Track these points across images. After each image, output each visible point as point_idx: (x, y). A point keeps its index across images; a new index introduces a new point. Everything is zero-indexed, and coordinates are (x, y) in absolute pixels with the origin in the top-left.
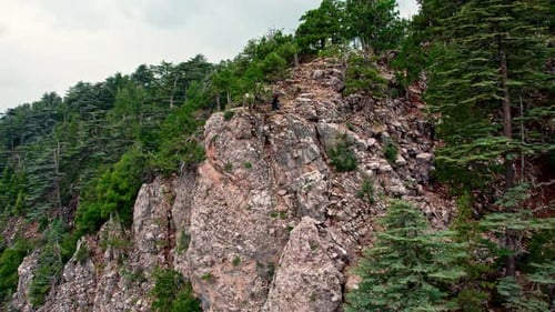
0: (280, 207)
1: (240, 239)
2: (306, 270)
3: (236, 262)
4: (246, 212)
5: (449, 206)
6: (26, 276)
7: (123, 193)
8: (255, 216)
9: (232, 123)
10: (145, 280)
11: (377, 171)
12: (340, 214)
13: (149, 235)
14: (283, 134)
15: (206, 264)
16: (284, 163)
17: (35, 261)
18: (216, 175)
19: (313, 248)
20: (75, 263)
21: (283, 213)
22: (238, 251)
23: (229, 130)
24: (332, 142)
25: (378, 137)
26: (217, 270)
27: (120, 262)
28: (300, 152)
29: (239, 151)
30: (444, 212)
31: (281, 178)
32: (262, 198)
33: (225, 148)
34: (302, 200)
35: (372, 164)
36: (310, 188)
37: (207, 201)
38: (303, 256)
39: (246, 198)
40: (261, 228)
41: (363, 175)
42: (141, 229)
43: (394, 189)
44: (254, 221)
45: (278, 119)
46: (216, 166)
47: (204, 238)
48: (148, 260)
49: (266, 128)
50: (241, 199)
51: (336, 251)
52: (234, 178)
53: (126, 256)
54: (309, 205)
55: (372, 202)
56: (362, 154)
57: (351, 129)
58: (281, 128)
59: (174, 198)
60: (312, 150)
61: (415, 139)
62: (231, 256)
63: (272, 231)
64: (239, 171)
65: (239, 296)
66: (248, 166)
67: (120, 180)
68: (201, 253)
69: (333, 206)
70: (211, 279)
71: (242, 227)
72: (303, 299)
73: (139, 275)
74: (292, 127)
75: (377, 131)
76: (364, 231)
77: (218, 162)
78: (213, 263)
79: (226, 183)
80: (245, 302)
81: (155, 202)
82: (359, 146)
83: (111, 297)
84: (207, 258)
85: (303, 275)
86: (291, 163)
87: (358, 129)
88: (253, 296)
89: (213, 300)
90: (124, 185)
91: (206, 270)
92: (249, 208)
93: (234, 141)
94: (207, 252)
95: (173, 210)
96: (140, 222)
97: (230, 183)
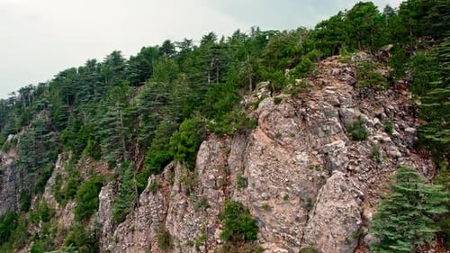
0: (315, 163)
1: (290, 183)
2: (339, 204)
3: (286, 198)
4: (292, 166)
5: (427, 164)
6: (105, 200)
7: (189, 146)
8: (299, 168)
9: (281, 107)
10: (209, 206)
11: (381, 141)
12: (357, 168)
13: (212, 177)
14: (316, 115)
15: (264, 199)
16: (316, 133)
17: (111, 190)
18: (269, 140)
19: (343, 191)
20: (148, 193)
21: (317, 167)
22: (287, 191)
23: (279, 111)
24: (350, 121)
25: (379, 116)
26: (272, 202)
27: (188, 194)
28: (328, 128)
29: (287, 125)
30: (424, 168)
31: (314, 143)
32: (303, 157)
33: (276, 123)
34: (333, 160)
35: (378, 136)
36: (338, 152)
37: (262, 157)
38: (337, 196)
39: (291, 156)
40: (303, 177)
41: (372, 144)
42: (204, 172)
43: (392, 153)
44: (298, 172)
45: (312, 105)
46: (268, 135)
47: (262, 182)
48: (211, 193)
49: (304, 110)
50: (288, 157)
51: (356, 193)
52: (282, 143)
53: (192, 190)
54: (338, 163)
55: (379, 162)
56: (370, 130)
57: (362, 112)
58: (314, 111)
59: (229, 152)
60: (337, 126)
61: (402, 117)
62: (283, 194)
63: (310, 178)
64: (287, 138)
65: (288, 219)
66: (293, 136)
67: (186, 138)
68: (260, 191)
69: (352, 163)
70: (267, 208)
71: (289, 175)
72: (338, 222)
73: (204, 204)
74: (323, 110)
75: (378, 113)
76: (373, 180)
77: (270, 132)
78: (269, 198)
79: (276, 146)
80: (292, 223)
81: (213, 154)
82: (368, 124)
83: (183, 217)
84: (264, 195)
85: (337, 208)
86: (321, 134)
87: (366, 112)
88: (297, 219)
89: (268, 221)
90: (190, 141)
91: (263, 202)
92: (294, 163)
93: (282, 118)
94: (264, 191)
95: (229, 160)
96: (202, 167)
97: (279, 146)
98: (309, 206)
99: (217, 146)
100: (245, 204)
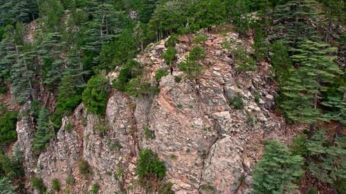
0: (208, 126)
1: (189, 141)
2: (229, 160)
3: (188, 151)
4: (192, 128)
5: (280, 120)
6: (22, 134)
7: (99, 101)
8: (196, 130)
9: (181, 85)
10: (122, 147)
11: (253, 111)
12: (238, 130)
13: (122, 126)
14: (208, 91)
15: (171, 151)
16: (208, 103)
18: (172, 108)
19: (231, 150)
20: (64, 131)
21: (209, 128)
22: (189, 146)
23: (179, 88)
24: (232, 96)
25: (250, 89)
26: (177, 153)
27: (102, 136)
28: (217, 101)
29: (186, 100)
30: (279, 124)
31: (205, 110)
32: (198, 122)
33: (177, 97)
34: (223, 127)
35: (252, 107)
36: (227, 122)
37: (167, 120)
38: (227, 154)
39: (190, 121)
40: (200, 136)
41: (247, 112)
42: (114, 122)
43: (261, 118)
44: (196, 133)
45: (204, 83)
46: (171, 104)
47: (168, 139)
48: (122, 138)
49: (198, 87)
50: (187, 122)
51: (238, 148)
52: (183, 111)
53: (105, 133)
54: (226, 129)
55: (252, 126)
56: (245, 101)
57: (239, 88)
58: (206, 88)
59: (135, 107)
60: (224, 101)
61: (264, 86)
62: (185, 148)
63: (205, 137)
64: (187, 109)
65: (189, 165)
66: (191, 107)
67: (97, 95)
68: (167, 145)
69: (234, 126)
70: (173, 157)
71: (190, 135)
72: (229, 172)
73: (117, 145)
74: (213, 88)
75: (248, 86)
76: (249, 137)
77: (173, 102)
78: (174, 150)
79: (178, 113)
80: (193, 167)
81: (121, 108)
82: (244, 97)
83: (100, 154)
84: (170, 148)
85: (228, 163)
86: (211, 104)
87: (242, 86)
88: (196, 164)
89: (174, 165)
90: (100, 97)
91: (170, 153)
92: (193, 126)
93: (182, 94)
94: (171, 145)
95: (135, 114)
96: (113, 117)
97: (180, 113)
98: (204, 155)
99: (124, 101)
100: (154, 151)
